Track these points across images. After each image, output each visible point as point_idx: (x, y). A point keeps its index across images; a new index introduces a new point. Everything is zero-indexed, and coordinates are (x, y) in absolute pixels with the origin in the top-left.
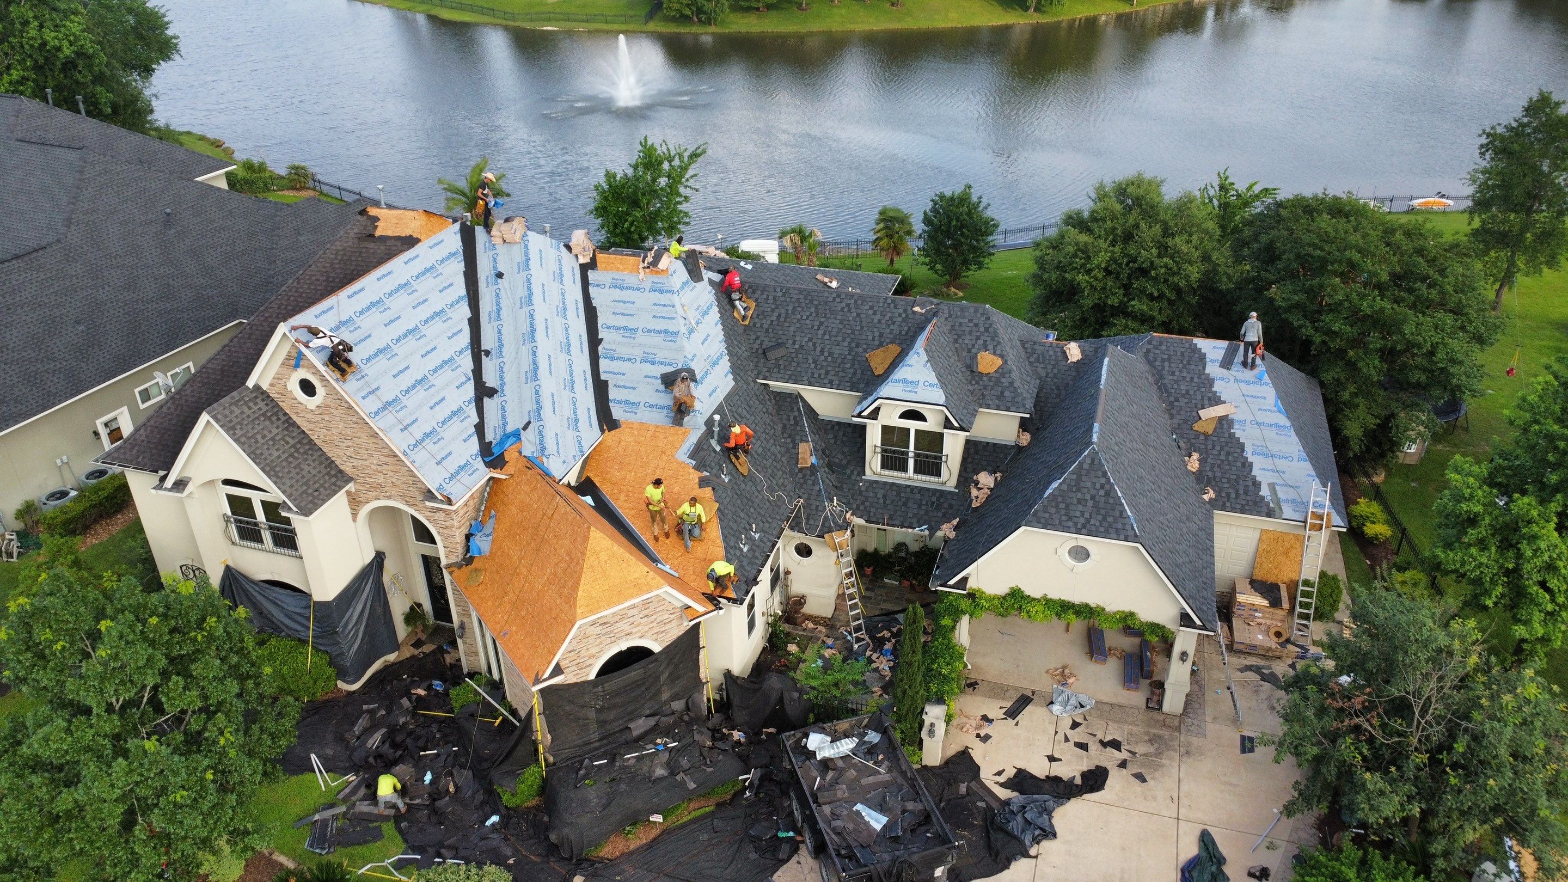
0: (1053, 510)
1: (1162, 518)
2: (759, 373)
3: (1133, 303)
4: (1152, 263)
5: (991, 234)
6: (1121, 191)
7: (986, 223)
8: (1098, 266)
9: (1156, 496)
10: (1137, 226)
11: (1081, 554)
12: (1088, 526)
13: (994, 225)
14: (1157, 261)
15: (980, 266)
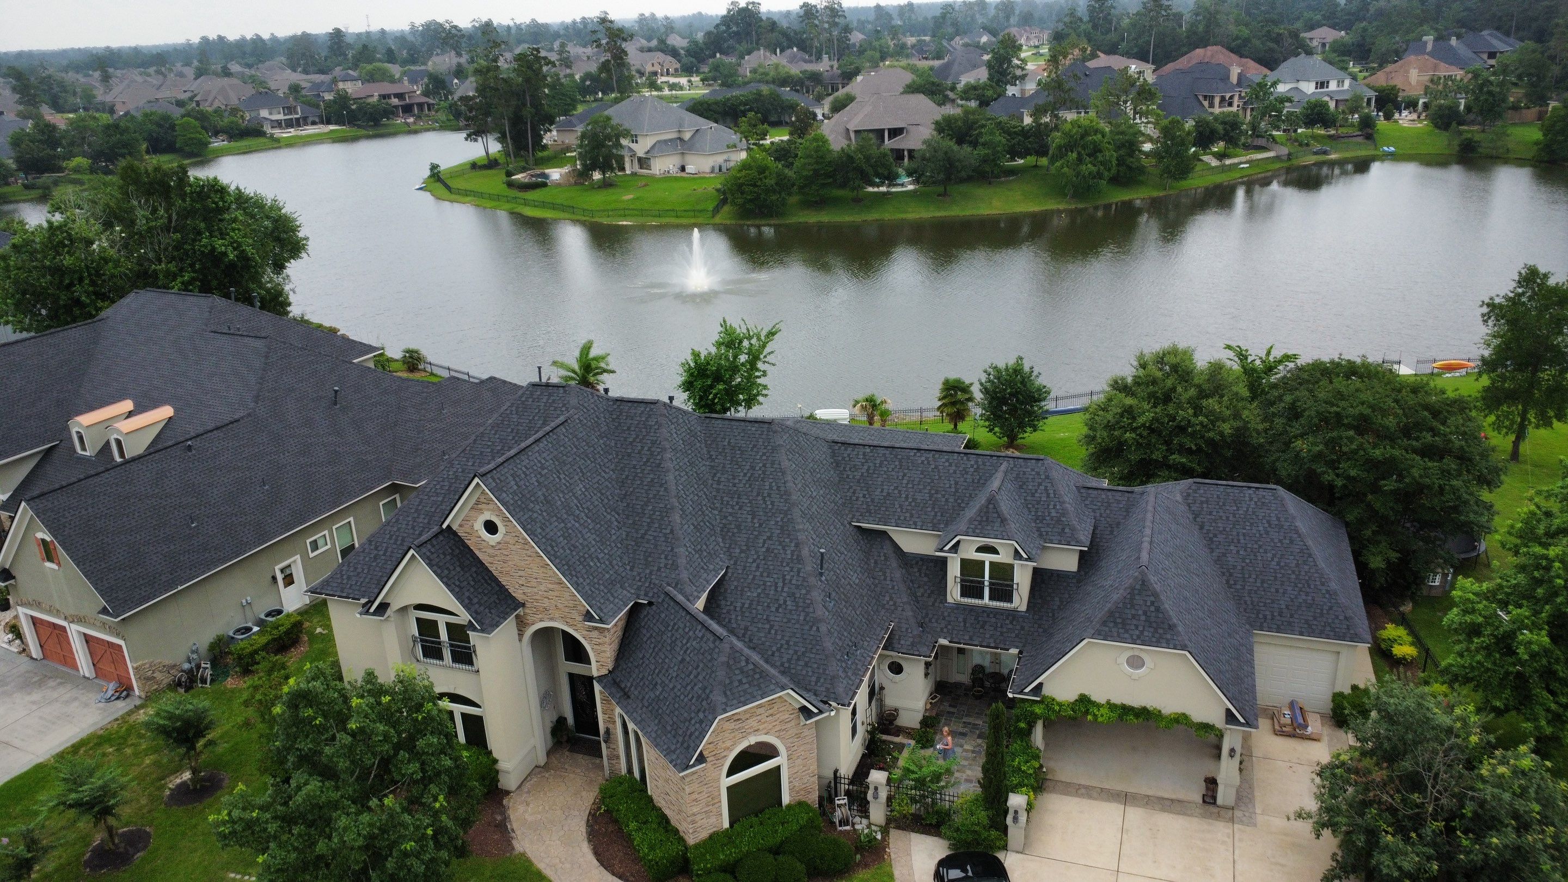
0: (1111, 625)
1: (1206, 632)
2: (854, 516)
3: (1174, 457)
4: (1189, 421)
5: (1044, 399)
6: (1160, 359)
7: (1039, 390)
8: (1143, 425)
9: (1201, 614)
10: (1174, 389)
11: (1136, 663)
12: (1142, 638)
13: (1045, 392)
14: (1193, 419)
15: (1035, 429)
